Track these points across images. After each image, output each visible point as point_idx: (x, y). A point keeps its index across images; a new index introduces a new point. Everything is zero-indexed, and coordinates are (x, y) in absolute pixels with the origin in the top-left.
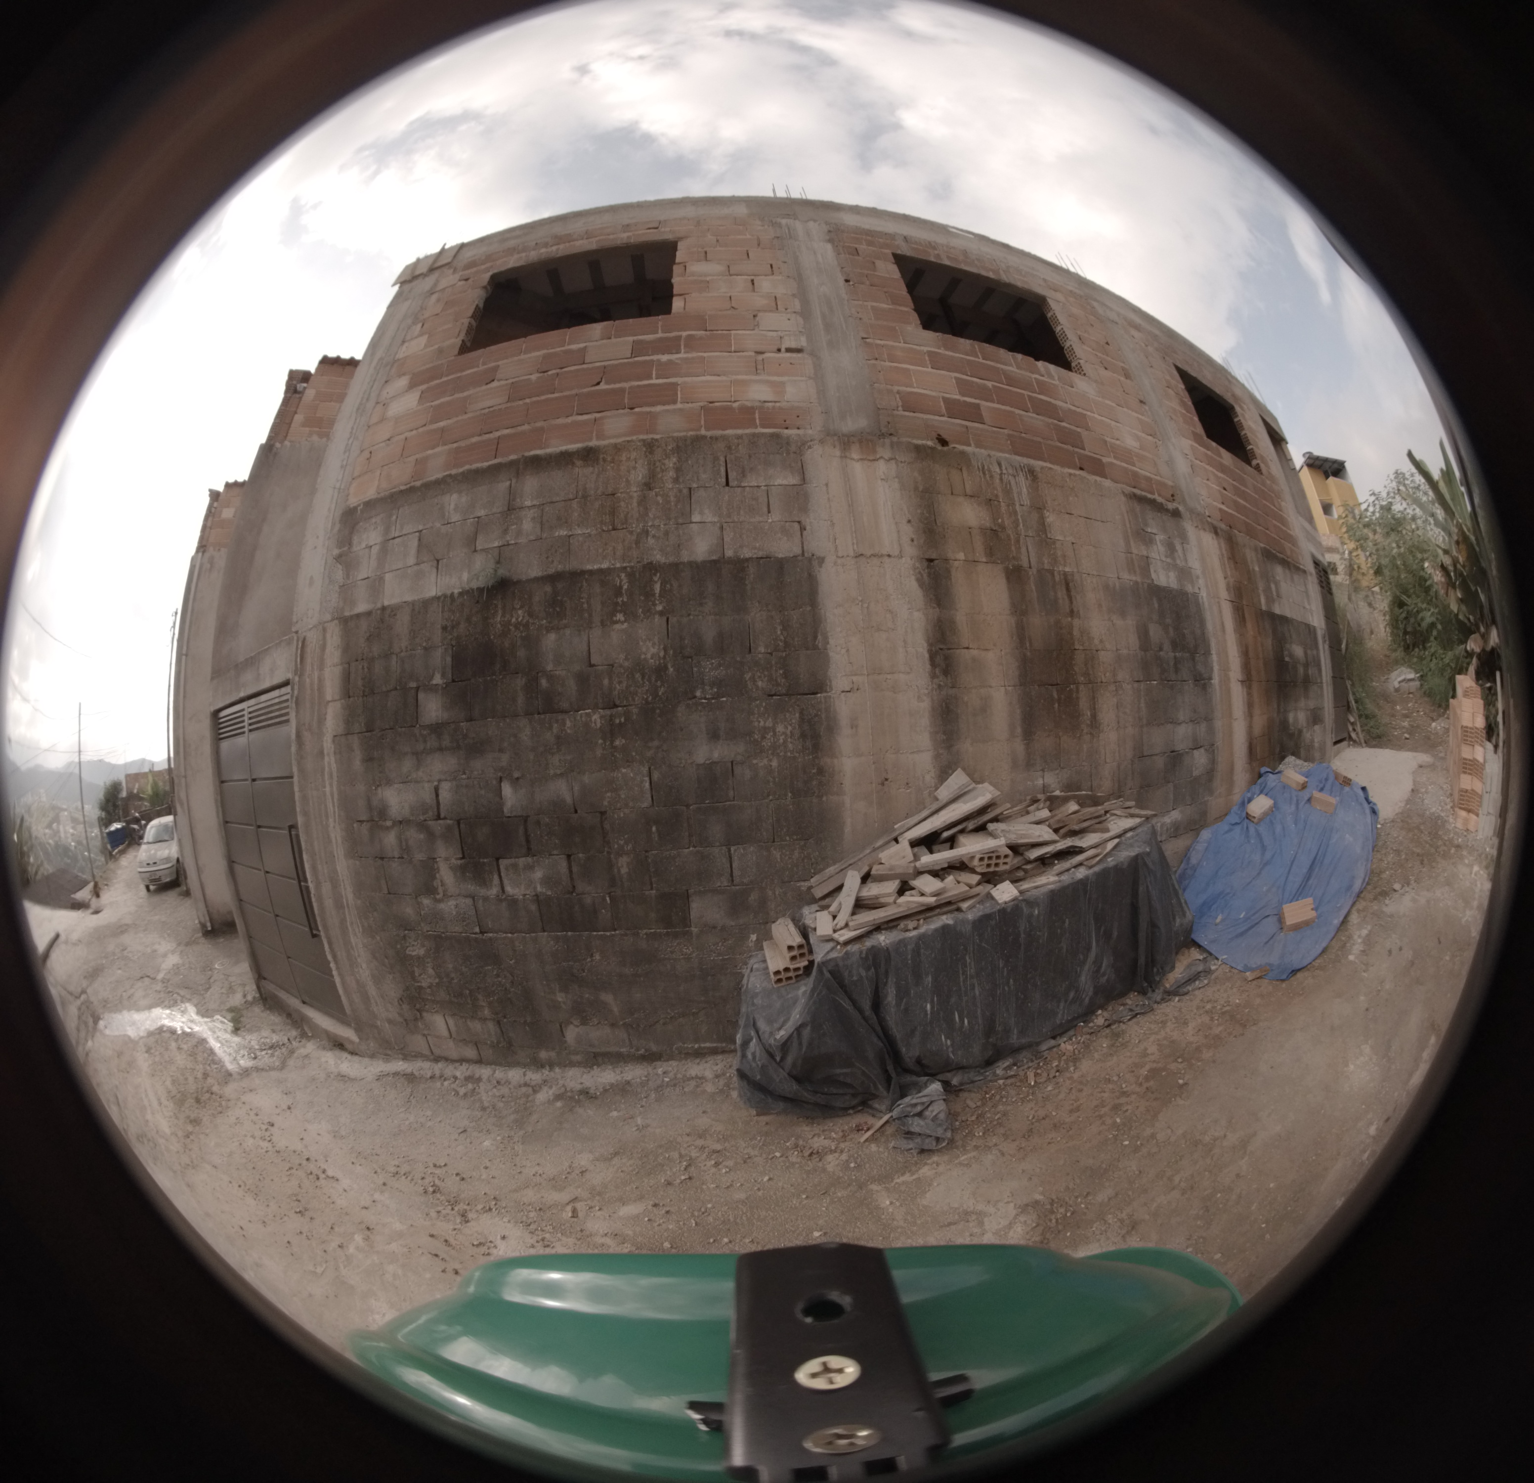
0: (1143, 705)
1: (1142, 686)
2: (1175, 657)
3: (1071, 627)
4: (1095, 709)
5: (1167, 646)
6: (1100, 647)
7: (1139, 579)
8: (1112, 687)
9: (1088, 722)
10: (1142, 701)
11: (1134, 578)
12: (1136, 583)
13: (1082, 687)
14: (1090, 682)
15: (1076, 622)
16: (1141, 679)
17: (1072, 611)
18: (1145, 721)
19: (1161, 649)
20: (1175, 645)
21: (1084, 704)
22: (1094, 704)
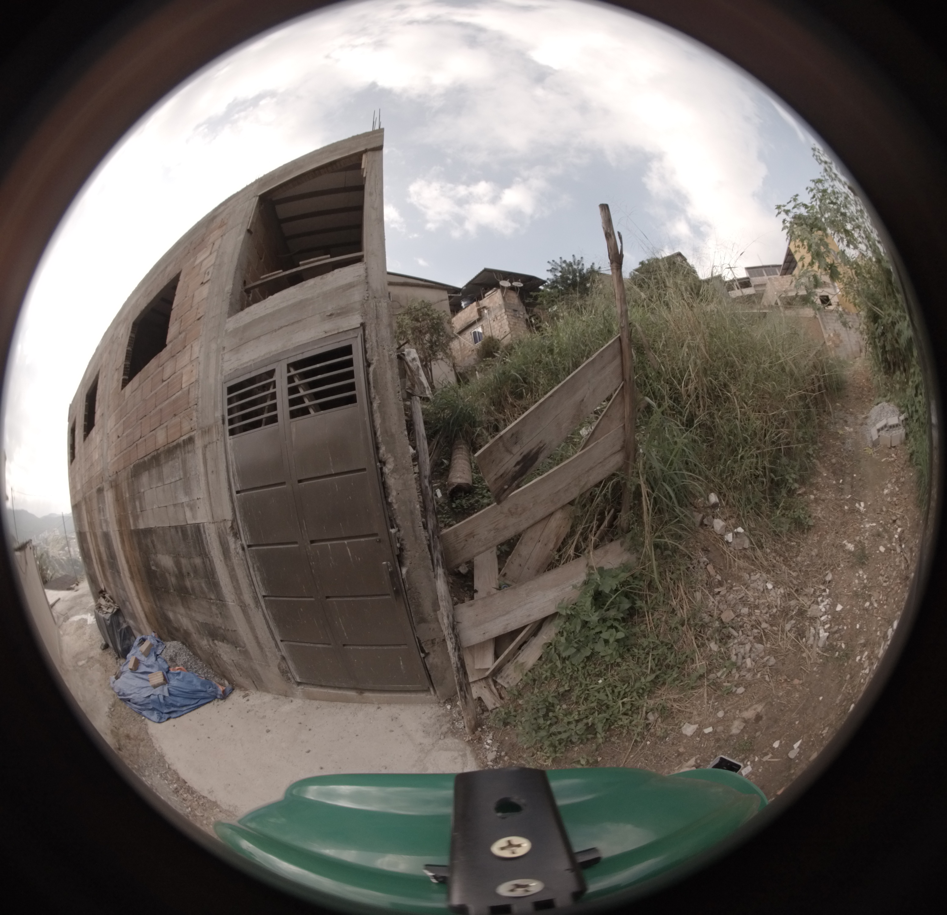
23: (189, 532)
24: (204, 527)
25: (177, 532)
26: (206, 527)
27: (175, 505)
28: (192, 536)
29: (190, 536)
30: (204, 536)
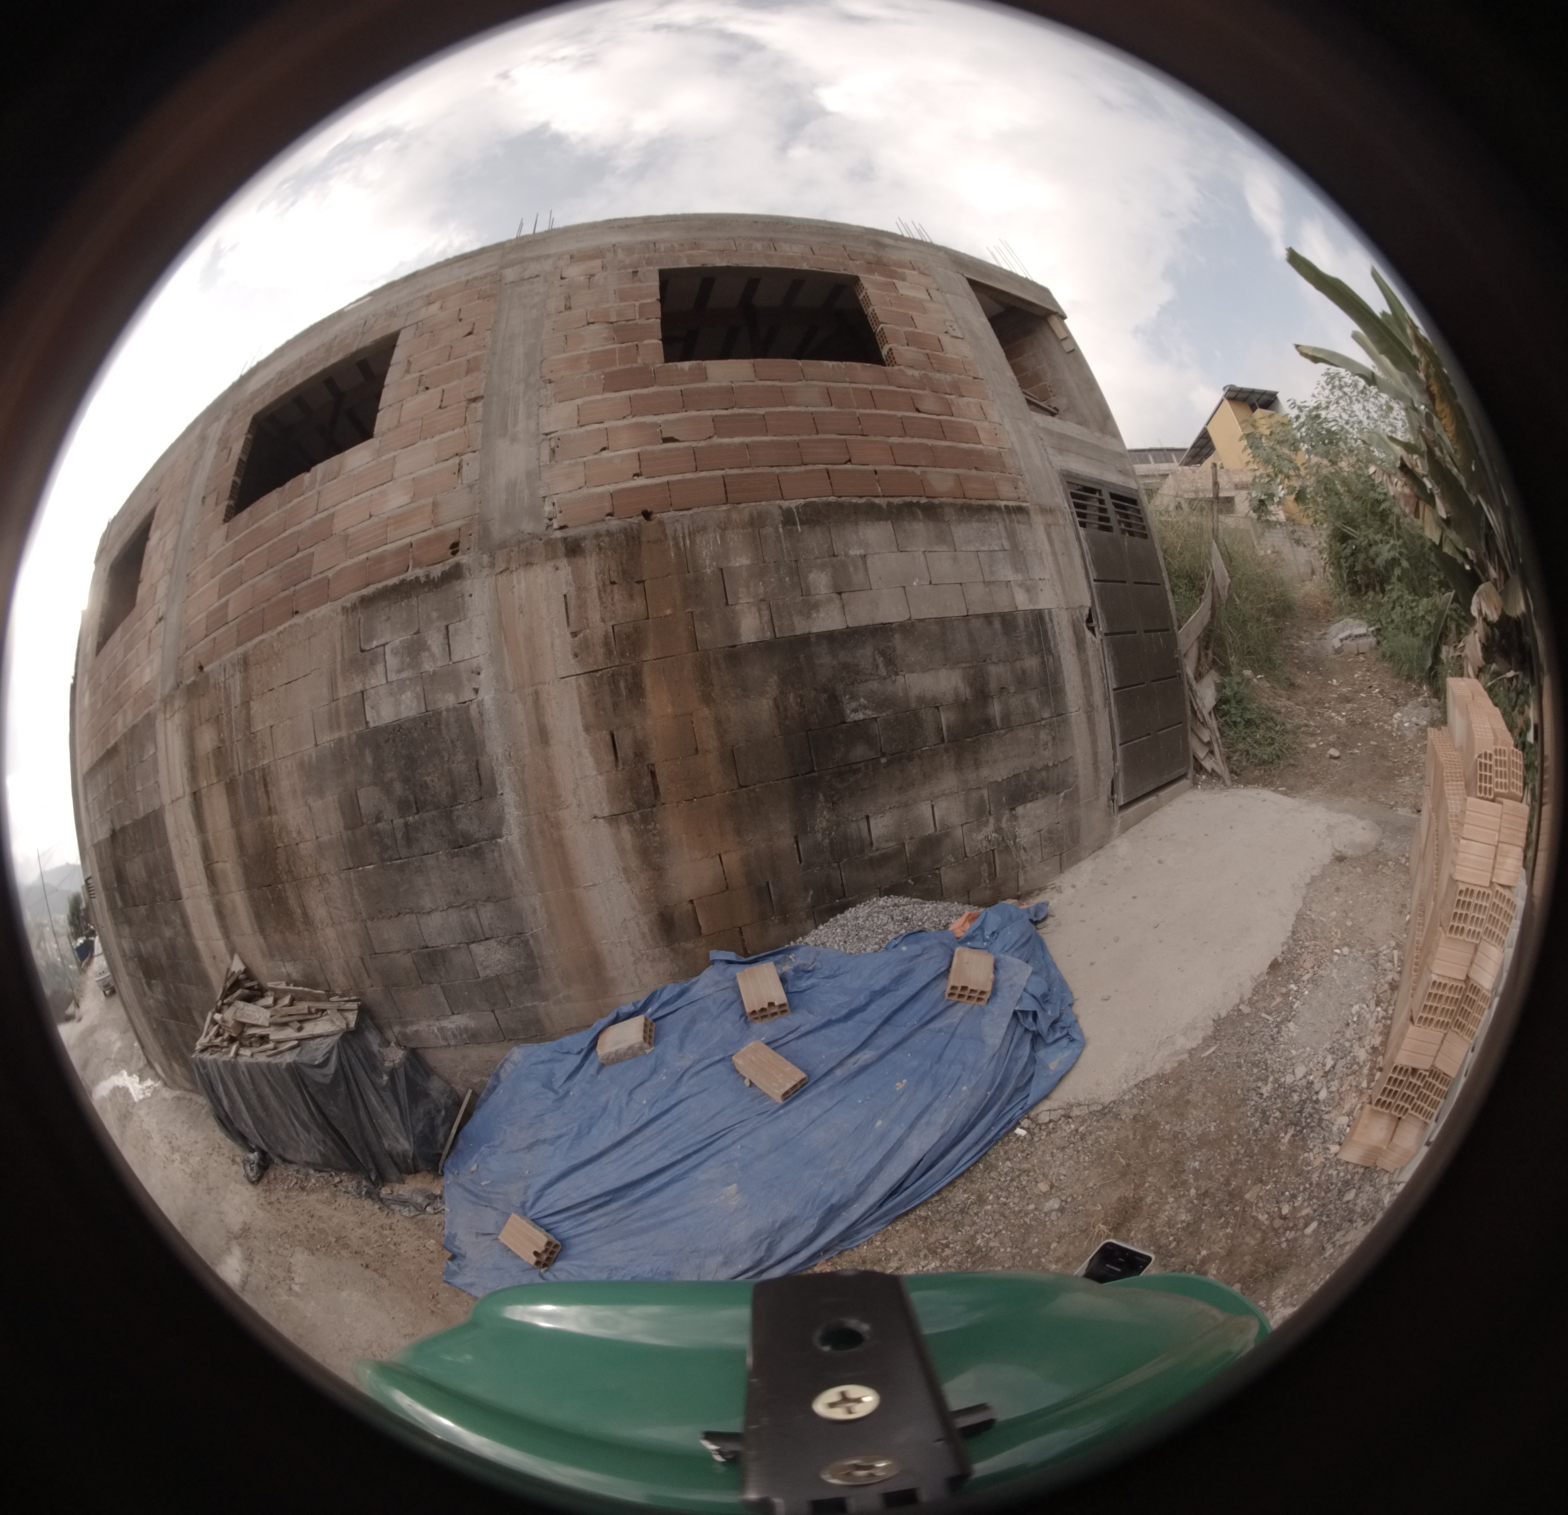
0: (356, 897)
1: (352, 874)
2: (406, 825)
3: (271, 824)
4: (304, 906)
5: (390, 811)
6: (298, 839)
7: (344, 733)
8: (316, 882)
9: (302, 920)
10: (355, 891)
11: (336, 735)
12: (341, 740)
13: (287, 885)
14: (294, 879)
15: (275, 817)
16: (351, 866)
17: (270, 808)
18: (364, 915)
19: (378, 819)
20: (404, 807)
21: (292, 902)
22: (302, 902)
23: (1021, 622)
24: (1050, 613)
25: (990, 623)
26: (1054, 613)
27: (987, 583)
28: (1026, 626)
29: (1022, 627)
30: (1049, 625)
